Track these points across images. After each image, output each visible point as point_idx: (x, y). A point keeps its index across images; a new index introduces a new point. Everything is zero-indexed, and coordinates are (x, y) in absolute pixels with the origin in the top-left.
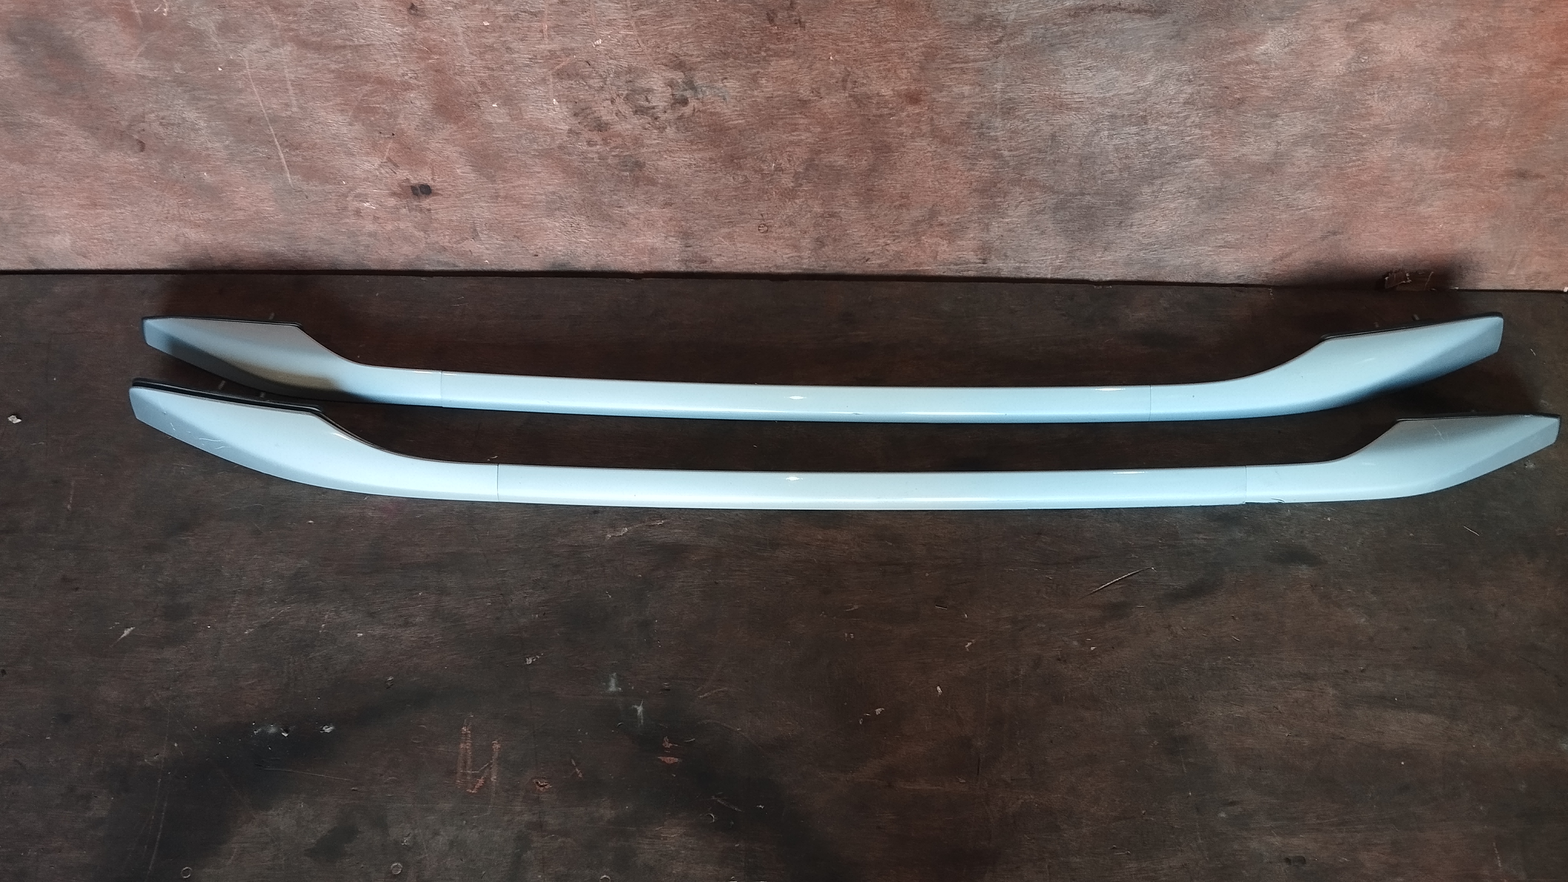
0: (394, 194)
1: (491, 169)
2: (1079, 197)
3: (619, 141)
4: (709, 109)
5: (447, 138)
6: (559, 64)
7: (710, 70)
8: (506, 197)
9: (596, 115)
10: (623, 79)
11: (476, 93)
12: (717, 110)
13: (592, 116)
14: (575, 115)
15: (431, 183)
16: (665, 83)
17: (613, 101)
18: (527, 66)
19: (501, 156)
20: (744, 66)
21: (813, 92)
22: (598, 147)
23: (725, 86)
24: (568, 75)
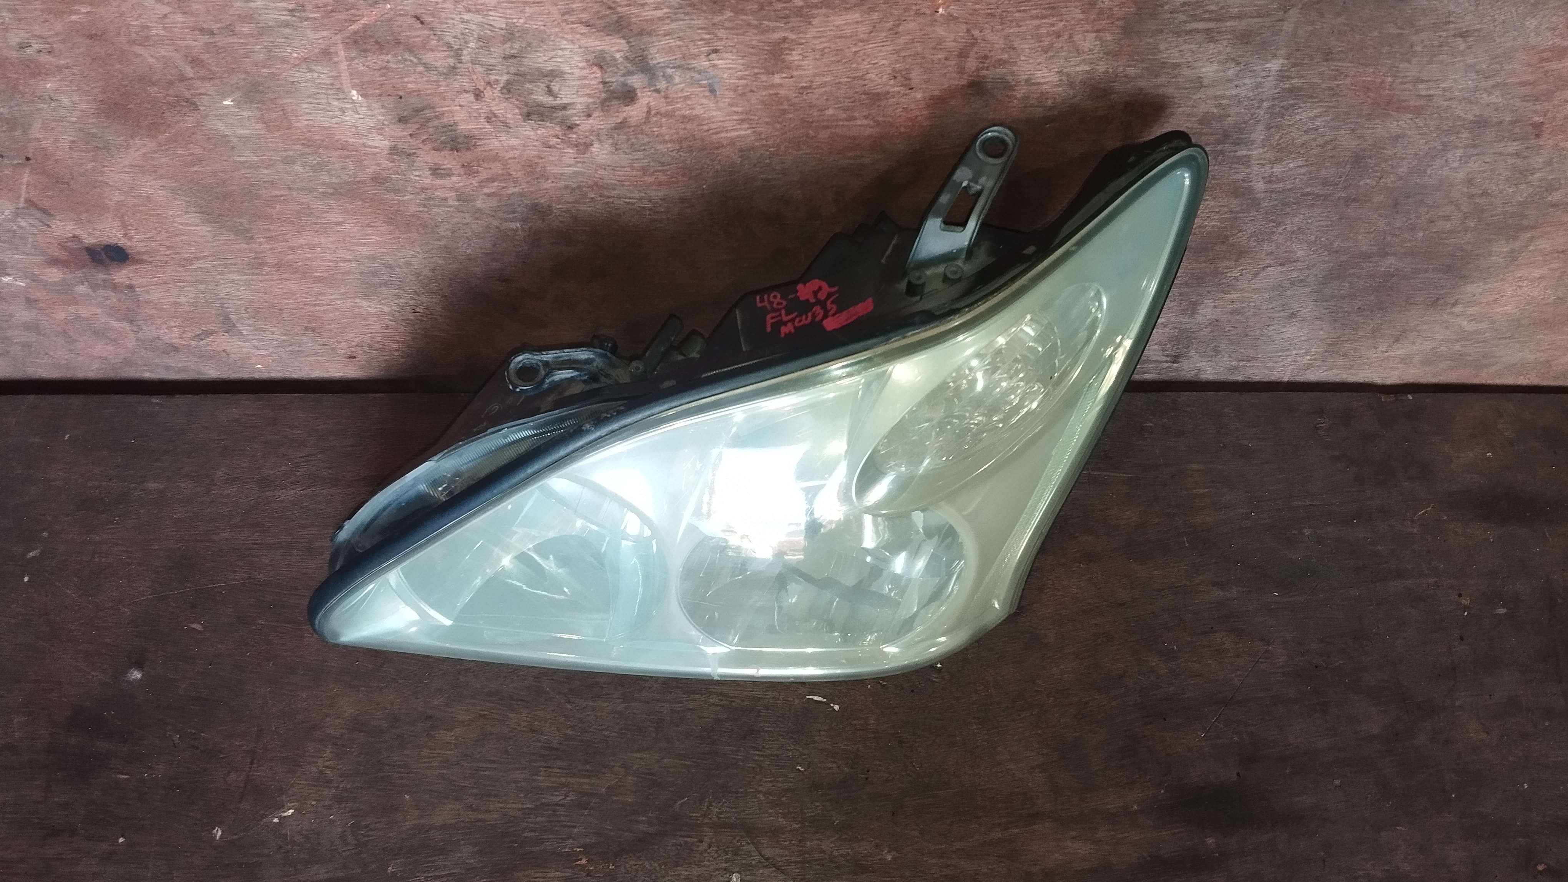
0: (54, 262)
1: (241, 217)
2: (1376, 259)
3: (497, 168)
4: (680, 109)
5: (140, 163)
6: (354, 21)
7: (681, 34)
8: (279, 266)
9: (445, 120)
10: (498, 51)
11: (183, 78)
12: (695, 112)
13: (436, 123)
14: (400, 121)
15: (123, 242)
16: (588, 61)
17: (478, 95)
18: (287, 25)
19: (258, 196)
20: (757, 27)
21: (895, 77)
22: (454, 179)
23: (714, 66)
24: (377, 43)
